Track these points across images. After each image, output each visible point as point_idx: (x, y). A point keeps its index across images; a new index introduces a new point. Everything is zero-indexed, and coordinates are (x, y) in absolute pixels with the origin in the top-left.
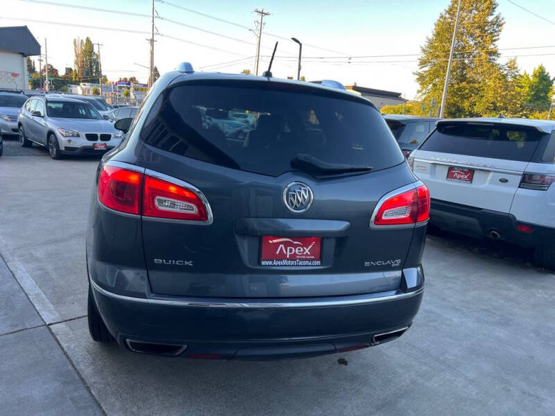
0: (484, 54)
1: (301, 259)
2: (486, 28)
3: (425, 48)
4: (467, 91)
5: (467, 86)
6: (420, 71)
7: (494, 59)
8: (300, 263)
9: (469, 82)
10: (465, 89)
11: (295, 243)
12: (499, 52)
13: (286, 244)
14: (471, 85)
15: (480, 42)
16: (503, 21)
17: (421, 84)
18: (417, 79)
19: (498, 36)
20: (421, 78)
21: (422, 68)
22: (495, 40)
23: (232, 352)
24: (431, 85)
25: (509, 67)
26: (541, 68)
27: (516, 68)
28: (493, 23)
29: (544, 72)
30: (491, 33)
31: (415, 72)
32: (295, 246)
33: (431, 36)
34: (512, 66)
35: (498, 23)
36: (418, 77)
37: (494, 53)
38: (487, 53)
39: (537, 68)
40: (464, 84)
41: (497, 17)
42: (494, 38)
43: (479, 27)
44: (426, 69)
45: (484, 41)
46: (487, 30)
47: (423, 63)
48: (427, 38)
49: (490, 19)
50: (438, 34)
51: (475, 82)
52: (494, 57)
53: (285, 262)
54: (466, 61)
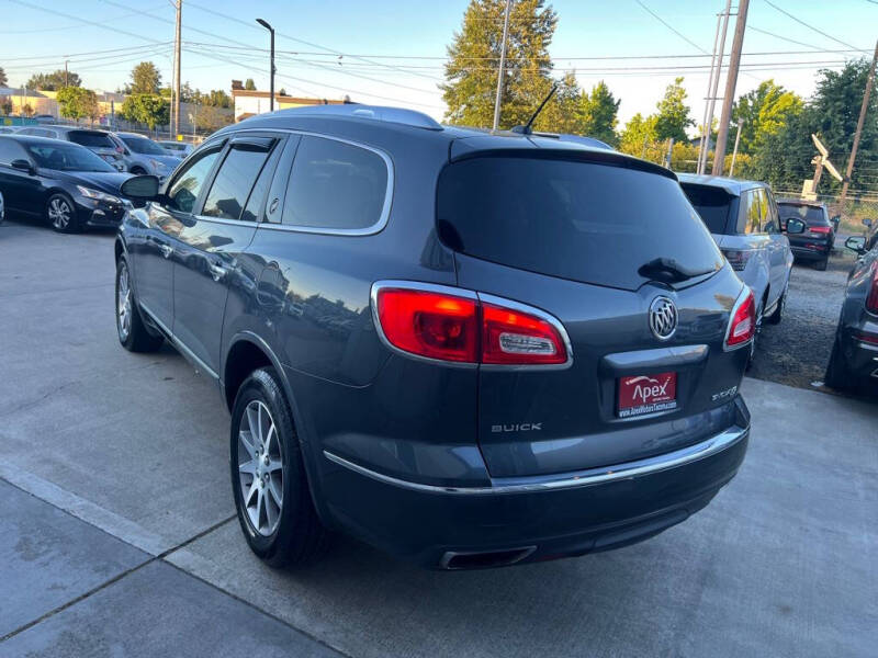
0: (533, 64)
1: (659, 403)
2: (534, 26)
3: (452, 49)
4: (514, 117)
5: (514, 109)
6: (448, 84)
7: (547, 73)
8: (658, 408)
9: (516, 104)
10: (511, 112)
11: (652, 380)
12: (553, 62)
13: (643, 384)
14: (519, 107)
15: (526, 46)
16: (555, 17)
17: (450, 104)
18: (445, 96)
19: (550, 38)
20: (450, 95)
21: (449, 79)
22: (547, 44)
23: (588, 545)
24: (464, 106)
25: (566, 84)
26: (603, 87)
27: (575, 86)
28: (543, 19)
29: (606, 92)
30: (541, 33)
31: (440, 84)
32: (651, 385)
33: (460, 32)
34: (570, 82)
35: (548, 20)
36: (445, 92)
37: (545, 63)
38: (537, 62)
39: (597, 87)
40: (510, 105)
41: (548, 11)
42: (545, 41)
43: (525, 24)
44: (456, 81)
45: (532, 45)
46: (535, 28)
47: (452, 72)
48: (455, 34)
49: (539, 12)
50: (470, 30)
51: (523, 104)
52: (545, 69)
53: (642, 409)
54: (510, 73)
